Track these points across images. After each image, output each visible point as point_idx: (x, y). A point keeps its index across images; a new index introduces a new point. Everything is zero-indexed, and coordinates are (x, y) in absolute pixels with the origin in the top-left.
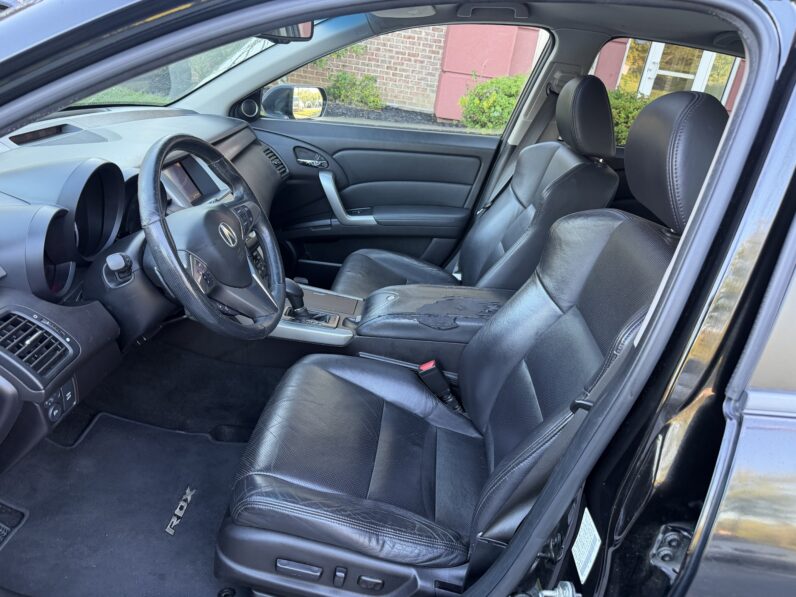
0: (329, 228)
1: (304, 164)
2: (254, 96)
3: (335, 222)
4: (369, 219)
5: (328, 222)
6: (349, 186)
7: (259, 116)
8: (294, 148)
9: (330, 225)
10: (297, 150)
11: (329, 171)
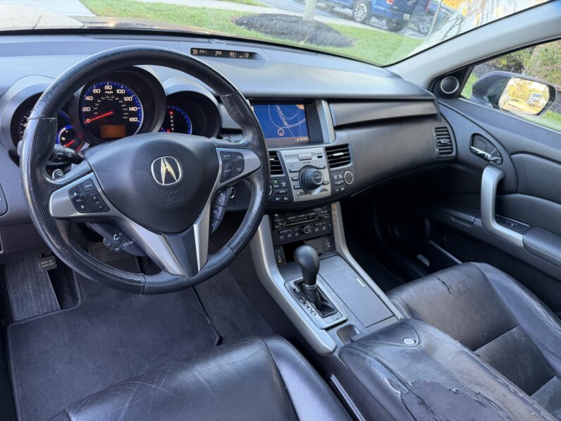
0: (469, 226)
1: (476, 153)
2: (460, 74)
3: (478, 221)
4: (516, 237)
5: (472, 218)
6: (516, 193)
7: (457, 95)
8: (474, 135)
9: (471, 223)
10: (477, 137)
11: (499, 168)
